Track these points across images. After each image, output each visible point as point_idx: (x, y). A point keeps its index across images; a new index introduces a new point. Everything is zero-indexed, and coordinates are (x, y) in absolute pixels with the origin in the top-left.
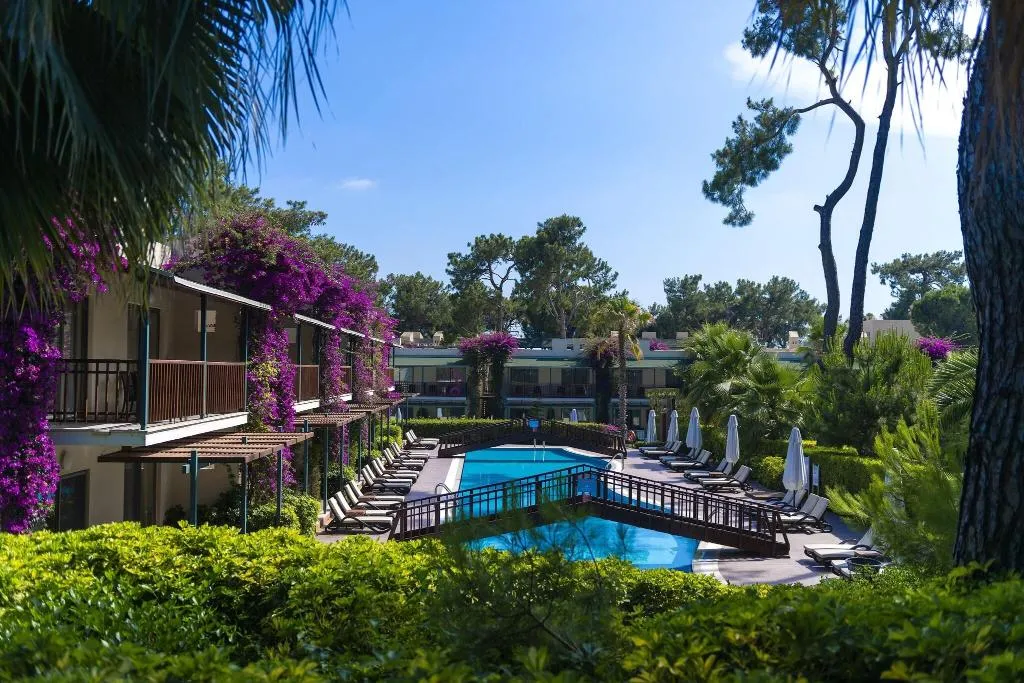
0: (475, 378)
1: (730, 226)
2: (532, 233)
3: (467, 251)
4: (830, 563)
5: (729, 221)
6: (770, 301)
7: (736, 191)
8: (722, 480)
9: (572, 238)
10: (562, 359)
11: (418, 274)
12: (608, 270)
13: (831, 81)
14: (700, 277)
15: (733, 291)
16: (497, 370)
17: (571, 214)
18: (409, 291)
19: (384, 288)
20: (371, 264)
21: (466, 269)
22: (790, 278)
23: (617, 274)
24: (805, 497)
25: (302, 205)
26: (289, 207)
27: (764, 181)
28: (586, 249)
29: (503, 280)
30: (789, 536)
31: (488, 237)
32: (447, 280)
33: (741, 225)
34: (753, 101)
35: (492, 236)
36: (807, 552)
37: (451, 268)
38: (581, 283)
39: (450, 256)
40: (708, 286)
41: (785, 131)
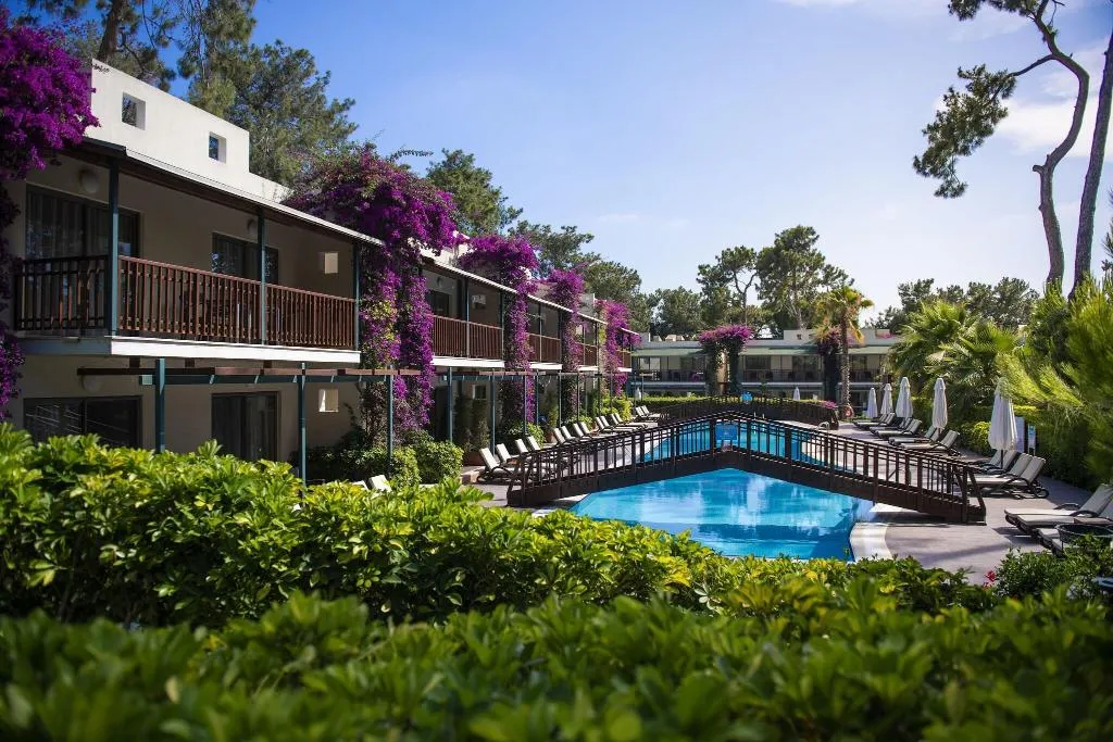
0: (714, 365)
1: (941, 198)
2: (772, 245)
3: (714, 263)
4: (1037, 533)
5: (941, 192)
6: (1000, 300)
7: (948, 163)
8: (927, 446)
9: (806, 245)
10: (792, 348)
11: (681, 288)
12: (845, 277)
13: (1049, 36)
14: (932, 281)
15: (965, 293)
16: (733, 359)
17: (805, 225)
18: (673, 302)
19: (652, 302)
20: (635, 279)
21: (715, 278)
22: (1020, 278)
23: (853, 280)
24: (1017, 456)
25: (574, 229)
26: (564, 231)
27: (978, 149)
28: (819, 255)
29: (747, 286)
30: (985, 500)
31: (733, 250)
32: (697, 289)
33: (953, 196)
34: (964, 71)
35: (736, 249)
36: (1009, 518)
37: (701, 277)
38: (821, 289)
39: (700, 267)
40: (941, 290)
41: (999, 96)
